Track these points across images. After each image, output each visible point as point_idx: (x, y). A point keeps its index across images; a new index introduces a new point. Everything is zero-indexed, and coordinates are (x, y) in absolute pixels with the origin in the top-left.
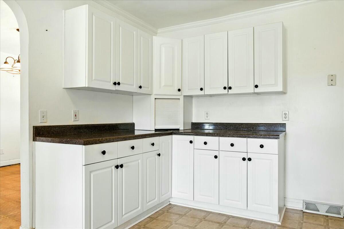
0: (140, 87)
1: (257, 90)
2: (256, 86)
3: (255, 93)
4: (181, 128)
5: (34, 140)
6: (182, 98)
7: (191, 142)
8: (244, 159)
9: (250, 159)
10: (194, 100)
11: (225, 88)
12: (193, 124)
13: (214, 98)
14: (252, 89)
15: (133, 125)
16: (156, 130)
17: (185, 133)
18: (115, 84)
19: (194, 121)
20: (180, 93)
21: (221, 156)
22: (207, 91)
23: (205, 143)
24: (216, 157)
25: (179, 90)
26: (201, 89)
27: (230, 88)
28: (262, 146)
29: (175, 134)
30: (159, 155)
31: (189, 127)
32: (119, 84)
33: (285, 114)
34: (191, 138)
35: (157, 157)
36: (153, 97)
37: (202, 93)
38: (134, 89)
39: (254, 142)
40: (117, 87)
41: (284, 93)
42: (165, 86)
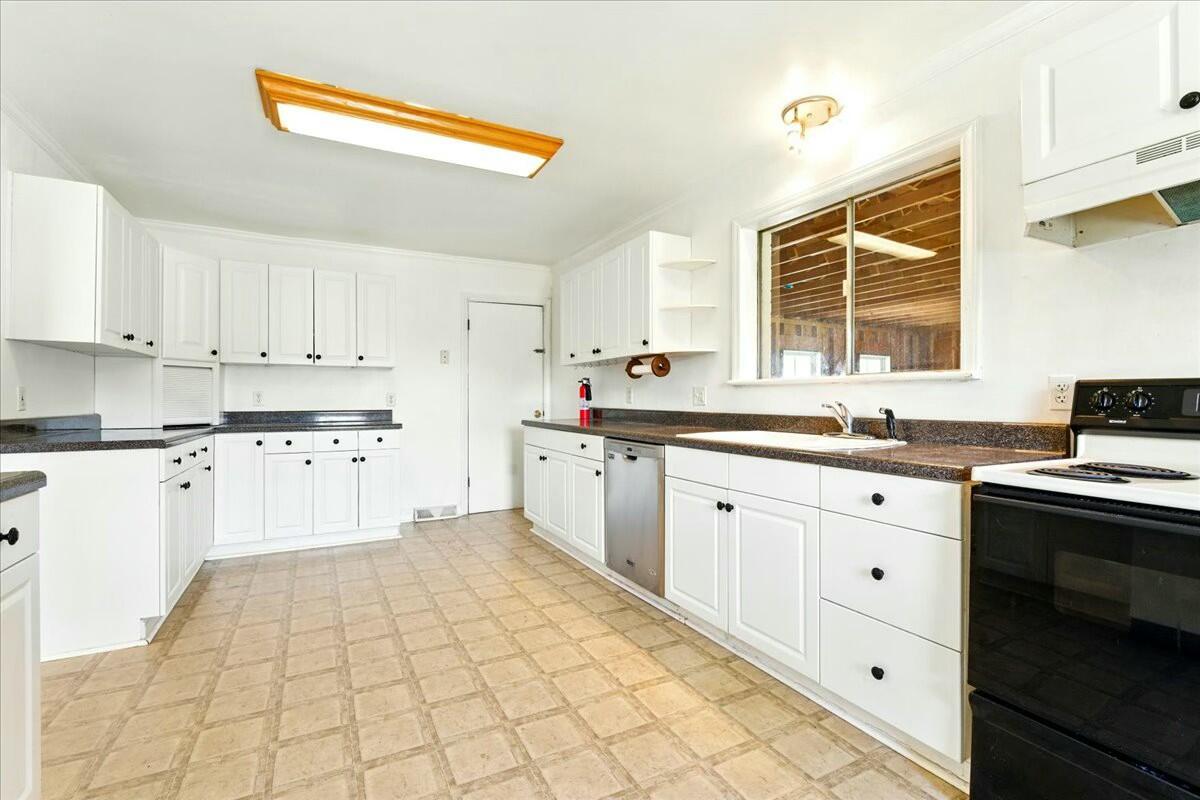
0: (151, 344)
1: (361, 363)
2: (361, 358)
6: (217, 366)
7: (259, 443)
8: (355, 460)
9: (363, 459)
10: (228, 370)
11: (309, 356)
13: (271, 369)
14: (353, 361)
16: (166, 427)
19: (227, 410)
20: (214, 357)
21: (316, 459)
22: (272, 359)
24: (308, 463)
25: (214, 353)
26: (264, 355)
27: (319, 357)
28: (380, 440)
29: (222, 431)
30: (209, 468)
33: (391, 398)
35: (206, 472)
36: (159, 363)
37: (264, 360)
38: (141, 347)
39: (368, 436)
42: (186, 343)
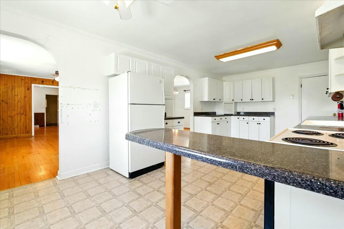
0: (220, 100)
1: (263, 100)
2: (263, 99)
3: (262, 101)
4: (234, 114)
5: (194, 116)
6: (234, 103)
7: (238, 118)
8: (258, 124)
9: (260, 124)
10: (238, 103)
11: (251, 100)
12: (238, 112)
13: (246, 103)
14: (261, 100)
15: (216, 112)
16: (224, 114)
17: (235, 115)
18: (214, 99)
19: (238, 111)
21: (249, 123)
22: (244, 101)
23: (244, 119)
24: (248, 123)
25: (233, 100)
26: (242, 100)
27: (253, 100)
28: (264, 119)
29: (232, 116)
30: (227, 122)
31: (236, 114)
32: (215, 99)
33: (275, 109)
34: (238, 117)
35: (227, 123)
36: (223, 103)
37: (242, 101)
38: (218, 100)
39: (261, 118)
40: (214, 100)
41: (274, 101)
42: (228, 99)
